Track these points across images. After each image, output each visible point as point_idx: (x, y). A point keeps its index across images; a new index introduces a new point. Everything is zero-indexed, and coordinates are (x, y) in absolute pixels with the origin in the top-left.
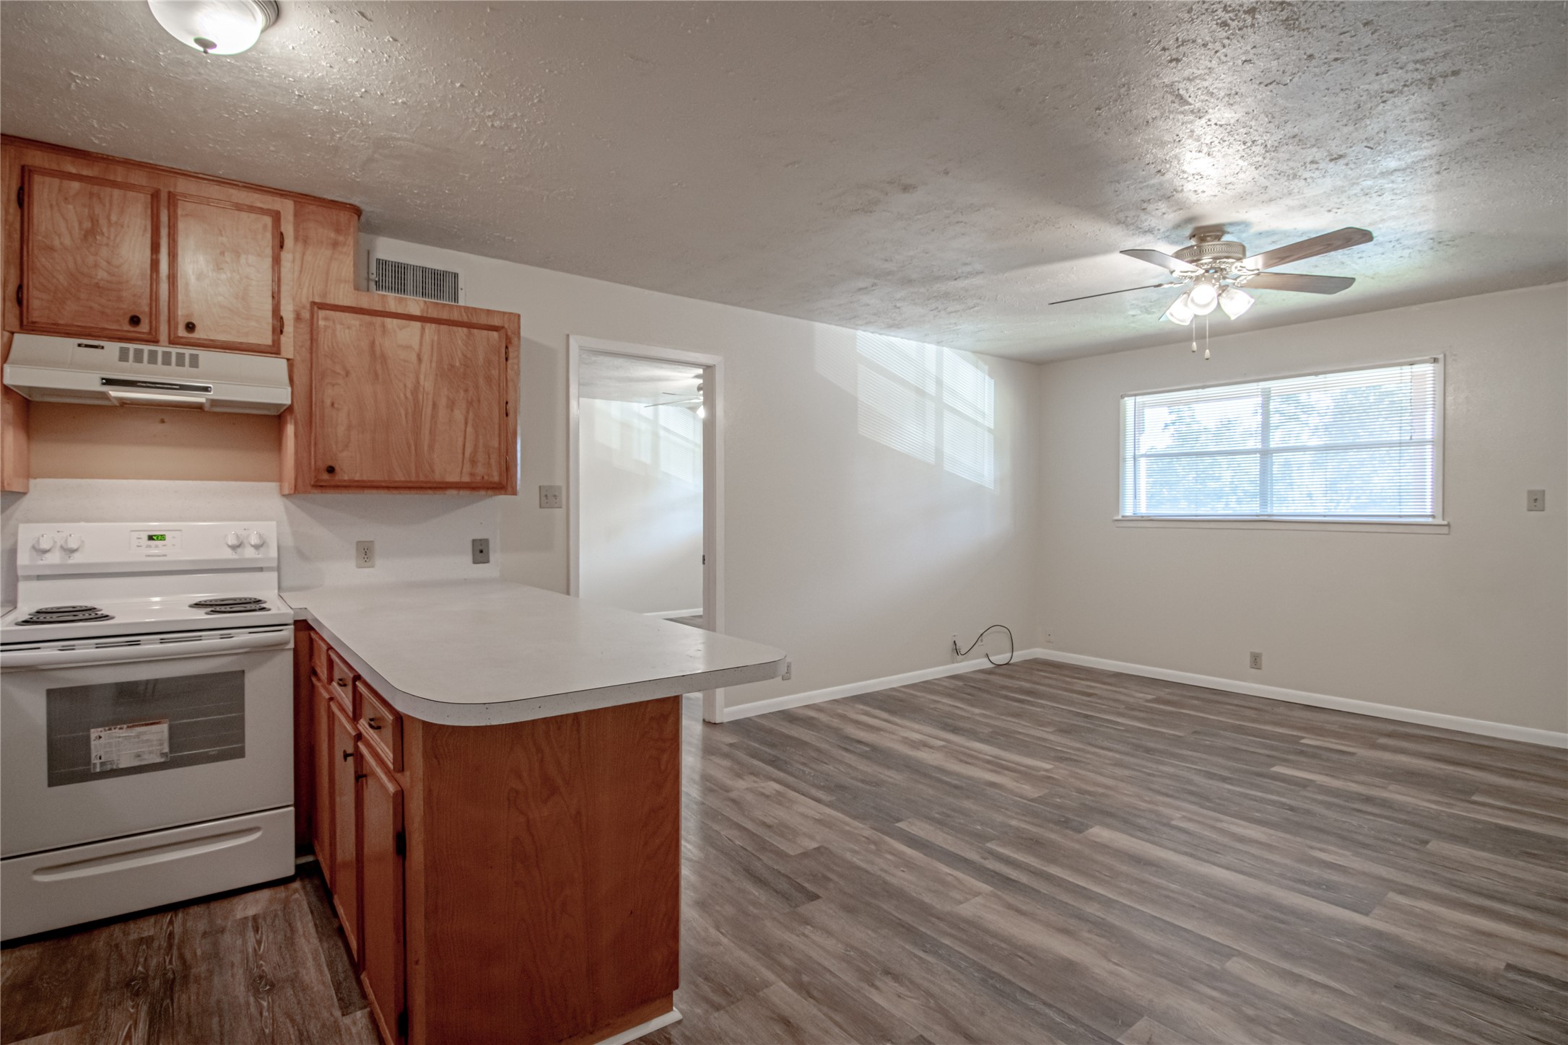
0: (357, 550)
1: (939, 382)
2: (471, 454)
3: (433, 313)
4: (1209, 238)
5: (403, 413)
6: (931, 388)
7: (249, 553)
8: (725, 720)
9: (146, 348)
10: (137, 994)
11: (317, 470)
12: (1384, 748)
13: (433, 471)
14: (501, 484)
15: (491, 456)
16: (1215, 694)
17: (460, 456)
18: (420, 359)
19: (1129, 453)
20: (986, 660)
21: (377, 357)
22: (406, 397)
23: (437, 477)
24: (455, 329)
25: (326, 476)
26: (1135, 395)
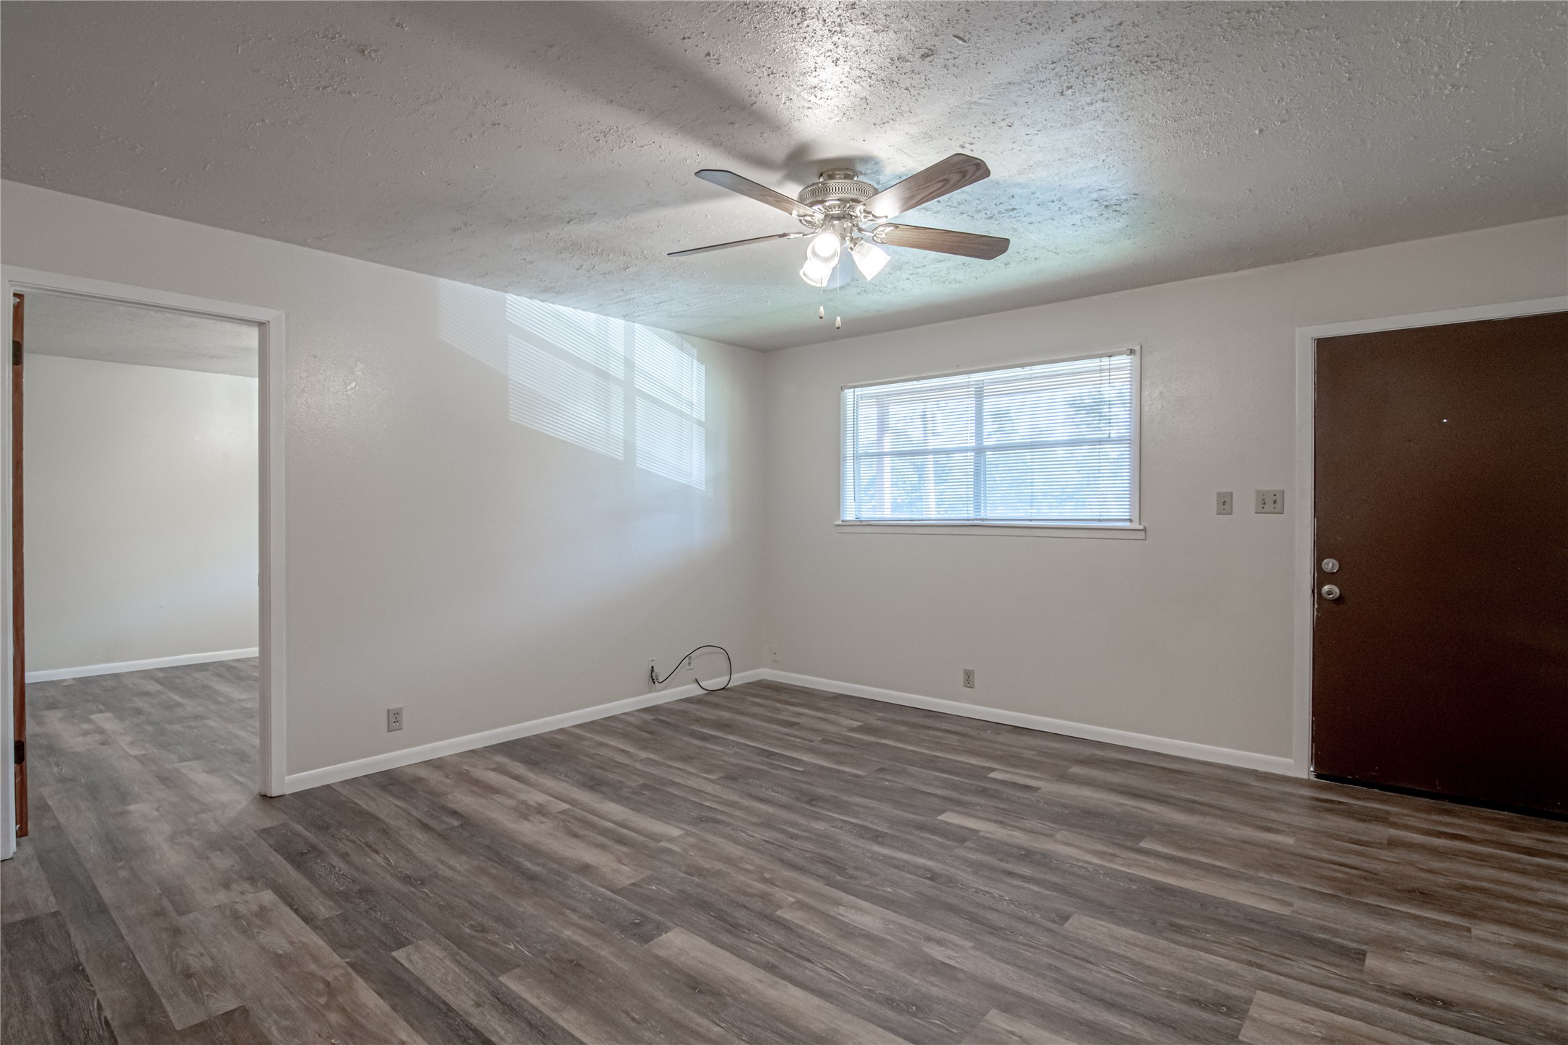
1: (629, 364)
4: (838, 177)
6: (617, 370)
8: (288, 791)
12: (1072, 779)
16: (929, 717)
19: (849, 452)
20: (696, 685)
26: (854, 387)
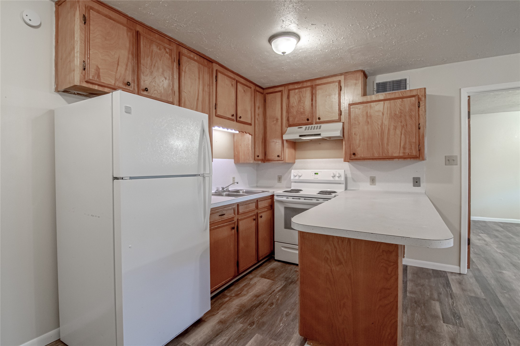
0: (370, 179)
2: (403, 145)
3: (388, 97)
5: (377, 133)
7: (337, 179)
9: (310, 126)
10: (286, 281)
11: (351, 154)
13: (388, 153)
14: (417, 156)
15: (412, 146)
17: (399, 146)
18: (383, 114)
21: (368, 116)
22: (378, 128)
23: (390, 154)
24: (396, 100)
25: (353, 156)
